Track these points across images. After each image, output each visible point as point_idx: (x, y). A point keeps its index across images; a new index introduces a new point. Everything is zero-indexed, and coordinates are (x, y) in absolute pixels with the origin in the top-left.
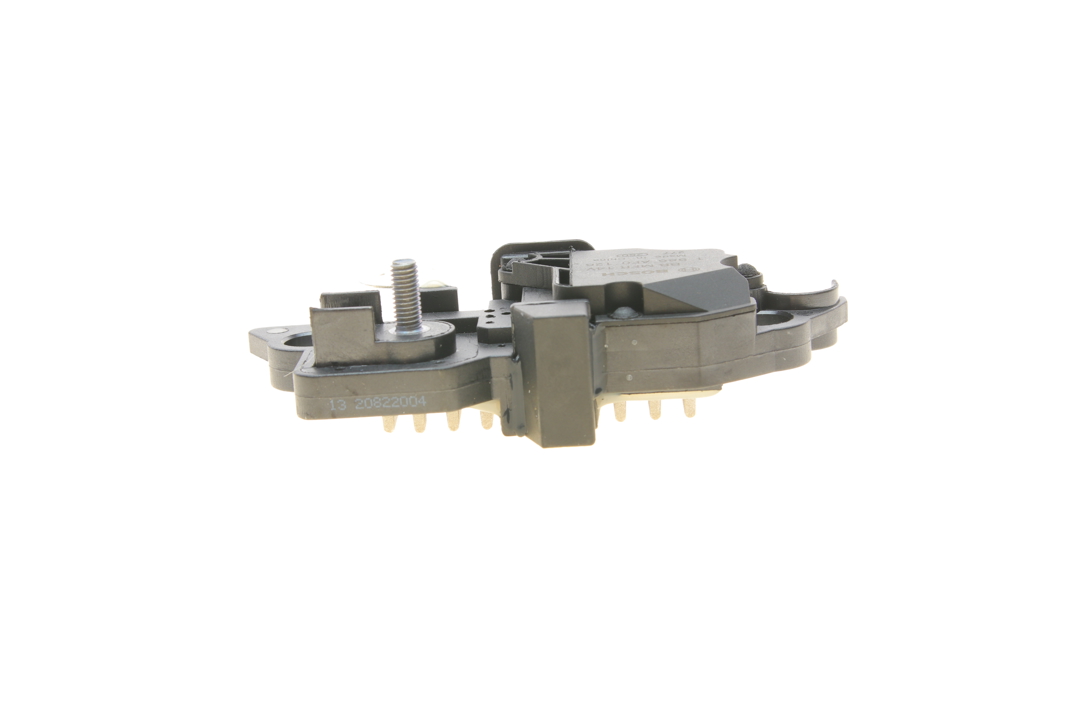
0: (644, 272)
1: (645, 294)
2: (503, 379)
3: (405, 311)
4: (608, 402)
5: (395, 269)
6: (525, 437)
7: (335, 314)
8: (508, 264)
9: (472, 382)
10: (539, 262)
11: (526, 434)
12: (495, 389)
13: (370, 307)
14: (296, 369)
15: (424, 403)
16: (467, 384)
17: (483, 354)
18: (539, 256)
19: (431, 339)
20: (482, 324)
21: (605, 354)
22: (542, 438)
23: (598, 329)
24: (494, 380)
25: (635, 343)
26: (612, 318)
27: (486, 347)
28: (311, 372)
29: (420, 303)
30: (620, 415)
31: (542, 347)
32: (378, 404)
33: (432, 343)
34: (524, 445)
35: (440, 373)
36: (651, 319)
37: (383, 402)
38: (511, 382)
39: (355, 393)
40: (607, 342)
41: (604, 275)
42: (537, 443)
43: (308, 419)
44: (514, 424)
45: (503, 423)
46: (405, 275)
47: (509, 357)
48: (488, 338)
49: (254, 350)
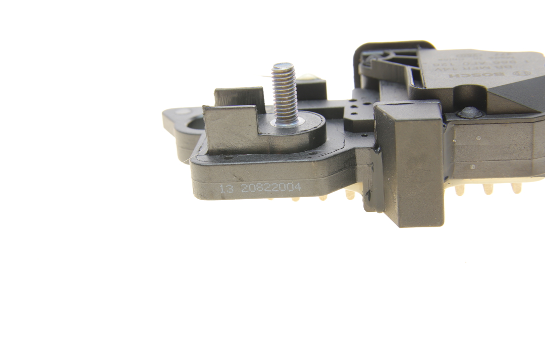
0: (484, 75)
1: (489, 97)
2: (366, 166)
3: (284, 107)
4: (452, 185)
5: (275, 73)
6: (383, 214)
7: (224, 111)
8: (367, 60)
9: (341, 170)
10: (393, 60)
11: (384, 211)
12: (359, 174)
13: (254, 106)
14: (192, 157)
15: (299, 188)
16: (336, 172)
17: (350, 144)
18: (392, 55)
19: (305, 132)
20: (347, 115)
21: (452, 147)
22: (399, 220)
23: (449, 126)
24: (358, 166)
25: (479, 138)
26: (460, 117)
27: (351, 136)
28: (205, 159)
29: (296, 92)
30: (460, 192)
31: (402, 144)
32: (260, 189)
33: (307, 136)
34: (382, 221)
35: (313, 163)
36: (493, 119)
37: (264, 187)
38: (373, 168)
39: (241, 180)
40: (455, 137)
41: (451, 76)
42: (395, 222)
43: (202, 199)
44: (373, 202)
45: (364, 201)
46: (283, 77)
47: (372, 148)
48: (353, 128)
49: (166, 127)
